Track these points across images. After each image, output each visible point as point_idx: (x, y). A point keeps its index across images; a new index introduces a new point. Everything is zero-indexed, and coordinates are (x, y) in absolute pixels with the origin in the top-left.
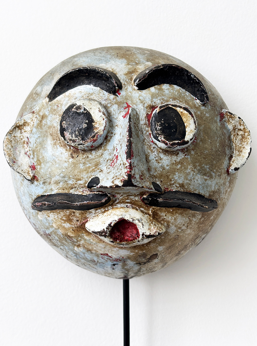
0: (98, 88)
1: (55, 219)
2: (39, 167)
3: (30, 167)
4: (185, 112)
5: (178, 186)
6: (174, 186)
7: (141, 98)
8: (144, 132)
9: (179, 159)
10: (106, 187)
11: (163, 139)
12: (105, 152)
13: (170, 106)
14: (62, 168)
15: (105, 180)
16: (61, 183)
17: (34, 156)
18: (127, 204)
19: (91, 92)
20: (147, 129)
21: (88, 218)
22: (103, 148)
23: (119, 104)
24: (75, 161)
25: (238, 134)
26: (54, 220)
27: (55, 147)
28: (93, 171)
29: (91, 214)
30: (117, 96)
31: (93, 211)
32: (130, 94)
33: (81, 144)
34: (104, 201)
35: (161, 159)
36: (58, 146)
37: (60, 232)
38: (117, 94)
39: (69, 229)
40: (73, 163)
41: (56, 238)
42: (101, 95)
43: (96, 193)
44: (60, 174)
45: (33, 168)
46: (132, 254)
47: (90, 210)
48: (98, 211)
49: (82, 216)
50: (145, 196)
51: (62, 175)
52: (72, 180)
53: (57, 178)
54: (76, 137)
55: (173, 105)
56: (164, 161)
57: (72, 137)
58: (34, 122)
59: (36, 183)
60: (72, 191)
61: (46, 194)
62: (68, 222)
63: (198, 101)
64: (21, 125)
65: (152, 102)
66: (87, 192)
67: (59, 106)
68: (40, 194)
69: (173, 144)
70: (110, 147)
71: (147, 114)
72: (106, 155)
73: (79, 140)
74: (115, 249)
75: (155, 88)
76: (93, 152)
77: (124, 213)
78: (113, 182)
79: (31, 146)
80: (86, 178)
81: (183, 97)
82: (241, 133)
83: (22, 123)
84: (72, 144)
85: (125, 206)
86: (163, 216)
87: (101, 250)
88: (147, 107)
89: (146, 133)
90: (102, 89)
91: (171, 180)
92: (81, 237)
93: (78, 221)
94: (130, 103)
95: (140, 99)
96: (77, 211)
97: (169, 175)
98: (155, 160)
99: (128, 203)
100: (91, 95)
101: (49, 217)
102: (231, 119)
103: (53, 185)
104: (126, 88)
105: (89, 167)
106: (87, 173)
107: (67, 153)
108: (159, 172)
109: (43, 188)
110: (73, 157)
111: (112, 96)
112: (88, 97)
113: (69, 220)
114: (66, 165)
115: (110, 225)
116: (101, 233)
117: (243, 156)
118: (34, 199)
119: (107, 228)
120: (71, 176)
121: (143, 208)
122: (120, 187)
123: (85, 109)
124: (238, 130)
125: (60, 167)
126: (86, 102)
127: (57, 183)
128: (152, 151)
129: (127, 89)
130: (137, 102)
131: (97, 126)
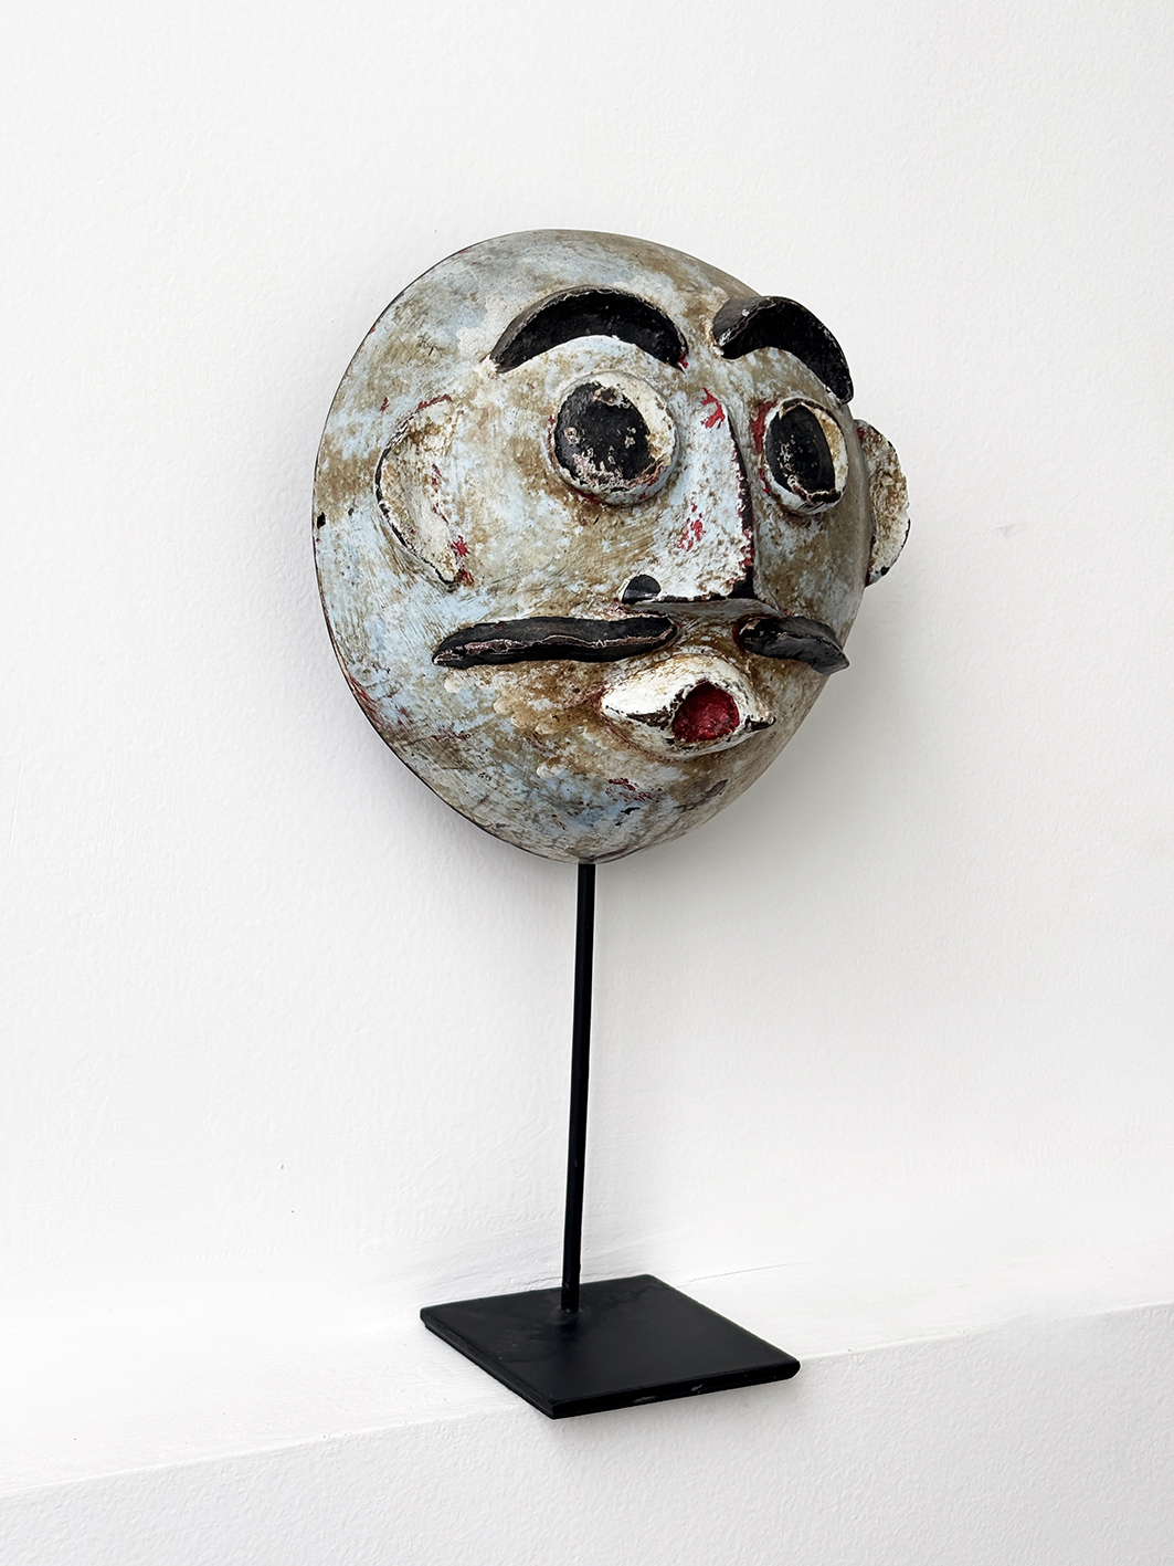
0: (634, 346)
1: (507, 687)
2: (479, 547)
3: (452, 547)
4: (831, 421)
5: (804, 604)
6: (797, 604)
7: (732, 378)
8: (750, 465)
9: (811, 536)
10: (685, 600)
11: (796, 484)
12: (665, 511)
13: (803, 404)
14: (554, 550)
15: (674, 580)
16: (548, 591)
17: (462, 518)
18: (702, 647)
19: (617, 354)
20: (753, 457)
21: (606, 683)
22: (659, 501)
23: (689, 390)
24: (589, 533)
25: (882, 485)
26: (504, 693)
27: (533, 494)
28: (636, 559)
29: (618, 671)
30: (681, 369)
31: (623, 663)
32: (708, 366)
33: (621, 489)
34: (663, 636)
35: (781, 535)
36: (542, 492)
37: (511, 725)
38: (680, 365)
39: (546, 712)
40: (585, 538)
41: (489, 743)
42: (643, 364)
43: (644, 616)
44: (548, 566)
45: (460, 549)
46: (684, 778)
47: (618, 662)
48: (635, 663)
49: (591, 678)
50: (751, 627)
51: (551, 568)
52: (580, 582)
53: (537, 576)
54: (608, 470)
55: (807, 403)
56: (785, 541)
57: (598, 469)
58: (454, 426)
59: (463, 590)
60: (576, 613)
61: (496, 621)
62: (546, 696)
63: (832, 395)
64: (420, 432)
65: (756, 390)
66: (618, 616)
67: (535, 384)
68: (473, 621)
69: (816, 499)
70: (675, 500)
71: (751, 421)
72: (668, 522)
73: (616, 480)
74: (651, 766)
75: (756, 356)
76: (637, 512)
77: (706, 670)
78: (701, 587)
79: (449, 489)
80: (618, 580)
81: (808, 386)
82: (888, 481)
83: (423, 426)
84: (597, 489)
85: (700, 652)
86: (765, 680)
87: (614, 770)
88: (749, 403)
89: (752, 469)
90: (643, 347)
91: (793, 591)
92: (573, 736)
93: (577, 691)
94: (711, 388)
95: (731, 382)
96: (584, 665)
97: (792, 576)
98: (769, 536)
99: (705, 643)
100: (620, 361)
101: (488, 682)
102: (874, 445)
103: (522, 597)
104: (696, 350)
105: (626, 550)
106: (620, 564)
107: (566, 513)
108: (776, 568)
109: (486, 604)
110: (584, 524)
111: (669, 371)
112: (611, 367)
113: (552, 690)
114: (565, 542)
115: (679, 696)
116: (653, 720)
117: (895, 541)
118: (443, 635)
119: (672, 705)
120: (577, 573)
121: (734, 657)
122: (723, 598)
123: (625, 400)
124: (884, 473)
125: (548, 547)
126: (623, 381)
127: (535, 590)
128: (764, 513)
129: (698, 353)
130: (727, 389)
131: (655, 443)
